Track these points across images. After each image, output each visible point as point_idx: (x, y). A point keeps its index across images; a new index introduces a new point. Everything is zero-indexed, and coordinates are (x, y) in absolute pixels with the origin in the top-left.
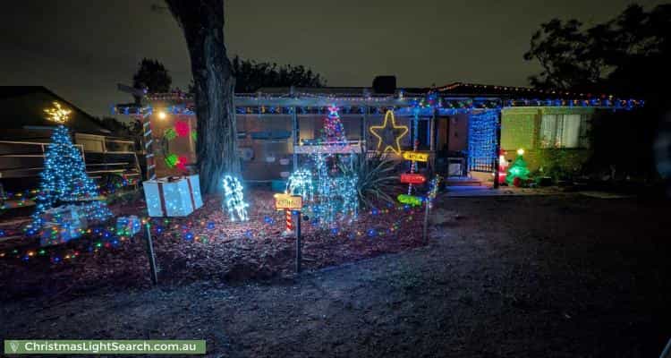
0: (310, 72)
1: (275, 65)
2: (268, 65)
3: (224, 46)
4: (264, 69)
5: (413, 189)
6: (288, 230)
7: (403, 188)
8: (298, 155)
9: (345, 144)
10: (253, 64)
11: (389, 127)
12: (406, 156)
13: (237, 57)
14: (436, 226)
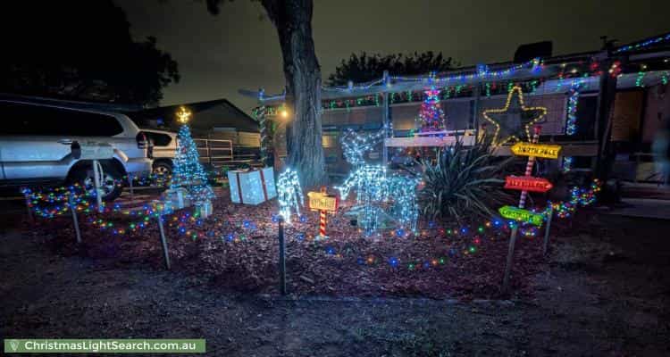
0: (440, 57)
1: (400, 55)
2: (394, 57)
3: (311, 40)
4: (389, 60)
5: (527, 200)
6: (321, 235)
7: (512, 198)
8: (389, 148)
9: (444, 135)
10: (378, 58)
11: (514, 109)
12: (517, 149)
13: (365, 53)
14: (552, 265)
